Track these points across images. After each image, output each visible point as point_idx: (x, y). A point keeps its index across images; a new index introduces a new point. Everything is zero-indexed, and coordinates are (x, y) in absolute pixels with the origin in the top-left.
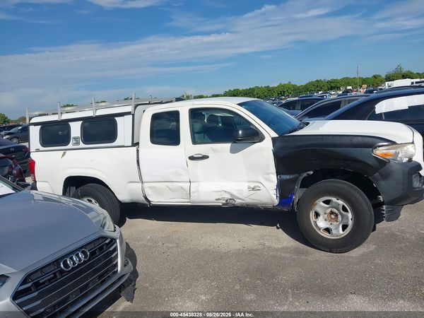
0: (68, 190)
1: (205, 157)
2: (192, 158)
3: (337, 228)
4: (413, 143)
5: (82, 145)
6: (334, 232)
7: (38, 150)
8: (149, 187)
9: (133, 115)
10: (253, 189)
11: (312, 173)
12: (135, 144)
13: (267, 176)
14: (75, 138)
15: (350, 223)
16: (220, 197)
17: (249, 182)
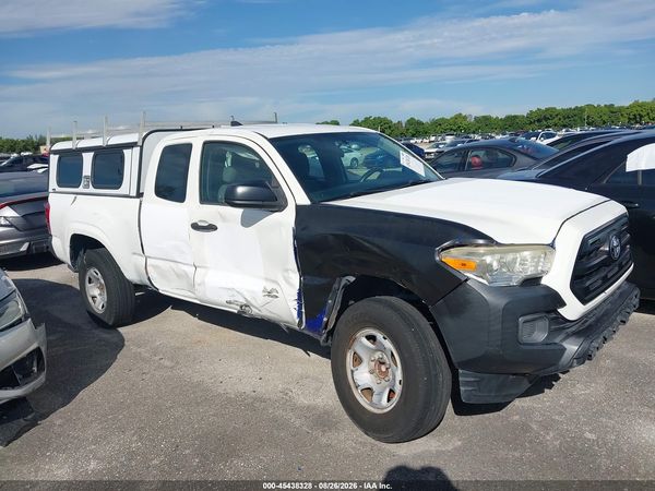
0: (81, 253)
1: (212, 228)
2: (195, 226)
3: (381, 394)
4: (552, 245)
5: (91, 189)
6: (375, 398)
7: (55, 191)
8: (153, 266)
9: (142, 147)
10: (269, 294)
11: (352, 279)
12: (140, 195)
13: (286, 274)
14: (86, 177)
15: (398, 389)
16: (232, 299)
17: (267, 279)
